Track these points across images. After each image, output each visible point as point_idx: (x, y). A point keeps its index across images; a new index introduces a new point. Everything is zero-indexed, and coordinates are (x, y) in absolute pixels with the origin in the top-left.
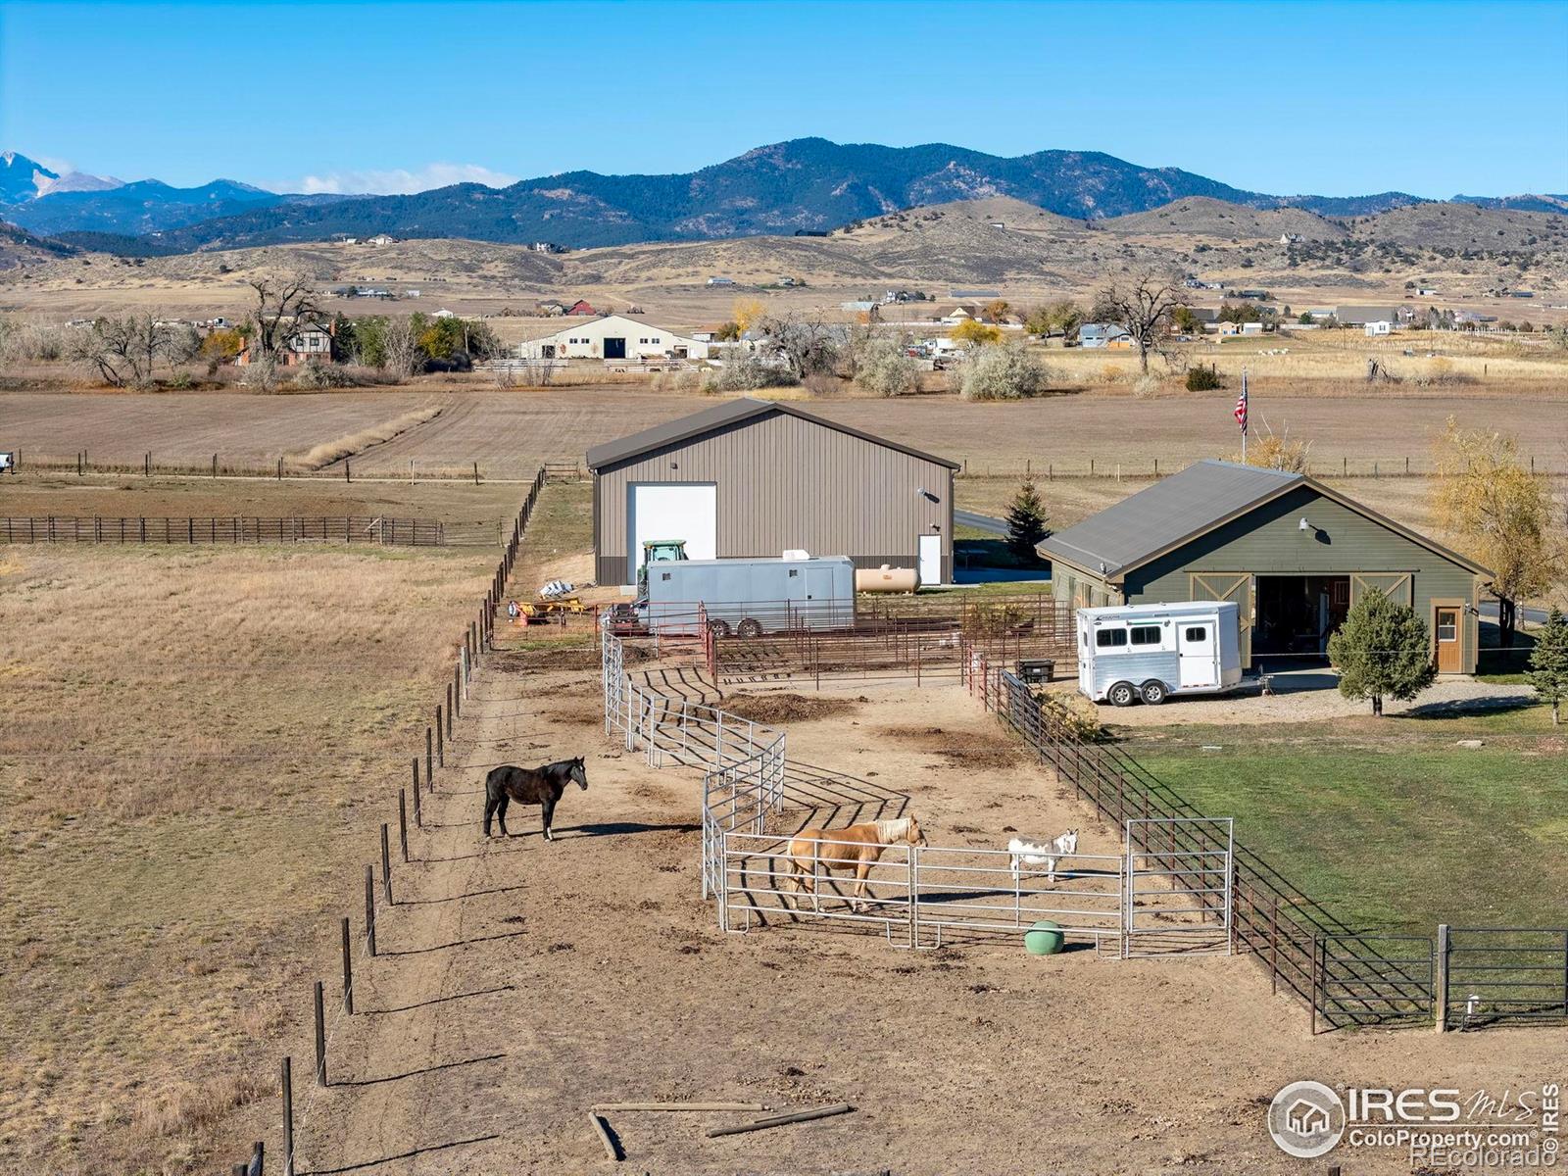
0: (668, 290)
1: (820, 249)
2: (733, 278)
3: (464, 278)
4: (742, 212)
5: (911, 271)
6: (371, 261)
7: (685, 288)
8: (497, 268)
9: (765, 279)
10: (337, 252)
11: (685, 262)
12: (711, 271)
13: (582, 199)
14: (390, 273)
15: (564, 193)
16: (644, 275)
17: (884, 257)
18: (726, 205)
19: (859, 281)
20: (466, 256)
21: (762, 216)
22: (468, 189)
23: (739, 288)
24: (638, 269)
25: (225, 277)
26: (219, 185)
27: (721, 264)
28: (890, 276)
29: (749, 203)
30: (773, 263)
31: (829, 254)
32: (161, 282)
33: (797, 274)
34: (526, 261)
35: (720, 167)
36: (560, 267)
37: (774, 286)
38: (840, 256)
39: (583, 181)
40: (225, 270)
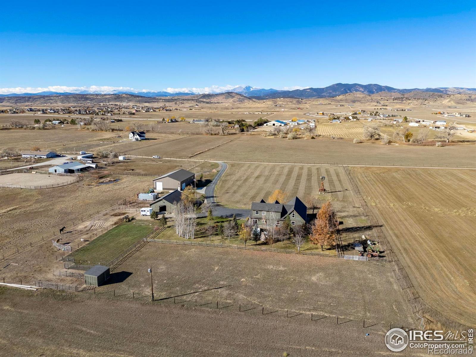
0: (314, 105)
1: (333, 99)
2: (322, 103)
3: (291, 103)
4: (330, 92)
5: (344, 102)
6: (280, 101)
7: (316, 104)
8: (294, 102)
9: (326, 103)
10: (277, 100)
11: (317, 101)
12: (319, 102)
13: (311, 91)
14: (282, 103)
15: (309, 90)
16: (312, 103)
17: (341, 100)
18: (328, 91)
19: (337, 103)
20: (291, 101)
21: (333, 93)
22: (298, 90)
23: (322, 104)
24: (311, 102)
25: (264, 103)
26: (271, 89)
27: (321, 101)
28: (341, 102)
29: (331, 91)
30: (327, 101)
31: (334, 100)
32: (257, 104)
33: (330, 102)
34: (298, 101)
35: (328, 87)
36: (302, 102)
37: (327, 104)
38: (335, 100)
39: (311, 89)
40: (264, 102)
